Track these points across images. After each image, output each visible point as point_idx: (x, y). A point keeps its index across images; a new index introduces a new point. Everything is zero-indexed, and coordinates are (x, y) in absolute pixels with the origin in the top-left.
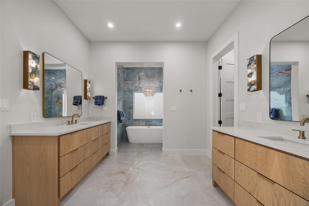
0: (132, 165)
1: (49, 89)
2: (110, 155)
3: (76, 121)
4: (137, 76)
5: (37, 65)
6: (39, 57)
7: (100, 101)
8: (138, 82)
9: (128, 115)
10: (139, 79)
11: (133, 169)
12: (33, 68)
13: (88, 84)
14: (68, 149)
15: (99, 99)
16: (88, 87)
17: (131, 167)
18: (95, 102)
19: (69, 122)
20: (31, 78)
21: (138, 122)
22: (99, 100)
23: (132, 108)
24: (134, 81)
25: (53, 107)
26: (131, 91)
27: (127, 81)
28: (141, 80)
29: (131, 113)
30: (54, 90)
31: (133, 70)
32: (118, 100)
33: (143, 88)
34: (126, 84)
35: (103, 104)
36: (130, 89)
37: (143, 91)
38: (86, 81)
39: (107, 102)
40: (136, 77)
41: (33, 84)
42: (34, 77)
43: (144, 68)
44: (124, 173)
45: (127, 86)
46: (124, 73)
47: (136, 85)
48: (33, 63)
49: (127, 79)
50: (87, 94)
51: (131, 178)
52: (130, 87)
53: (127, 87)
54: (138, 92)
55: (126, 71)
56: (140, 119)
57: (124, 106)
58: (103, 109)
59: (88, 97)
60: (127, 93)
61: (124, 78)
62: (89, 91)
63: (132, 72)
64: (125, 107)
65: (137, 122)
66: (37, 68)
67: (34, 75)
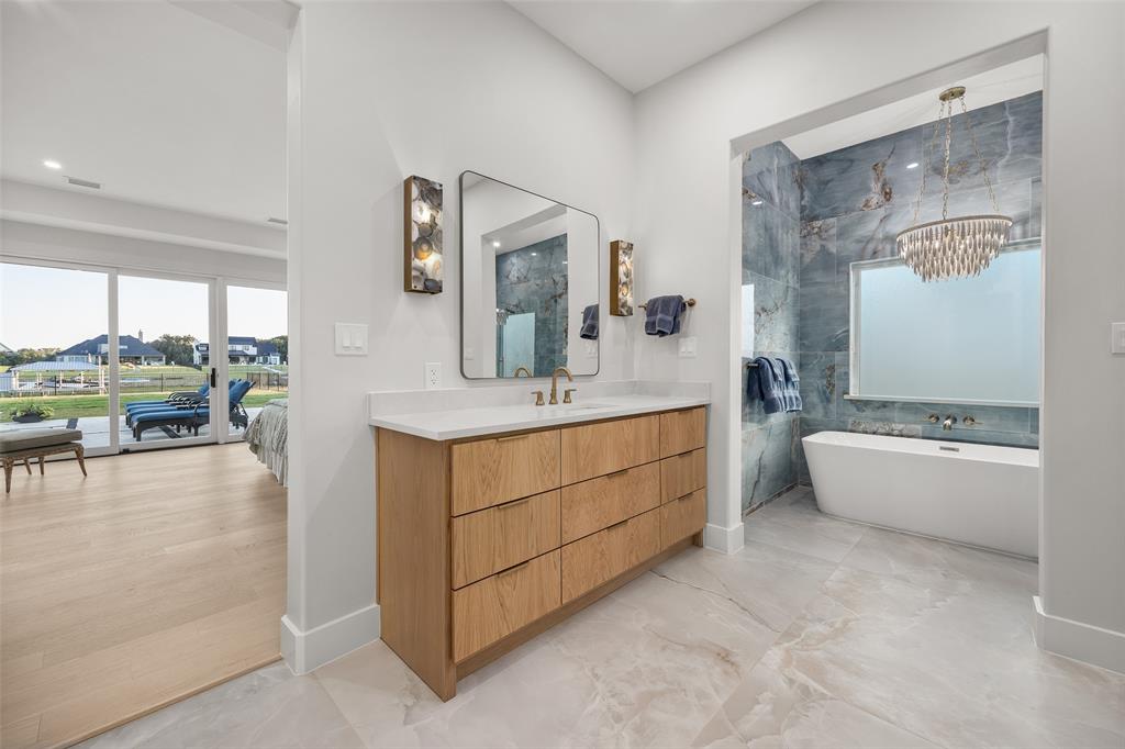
0: (789, 635)
1: (549, 297)
2: (707, 547)
3: (567, 393)
4: (873, 185)
5: (434, 213)
6: (441, 190)
7: (667, 317)
8: (881, 212)
9: (822, 377)
10: (888, 195)
11: (787, 662)
12: (421, 227)
13: (622, 257)
14: (484, 494)
15: (662, 312)
16: (622, 269)
17: (777, 644)
18: (647, 323)
19: (540, 395)
20: (417, 256)
21: (879, 414)
22: (659, 316)
23: (842, 344)
24: (854, 214)
25: (557, 347)
26: (839, 264)
27: (816, 218)
28: (896, 199)
29: (838, 370)
30: (560, 296)
31: (852, 161)
32: (764, 310)
33: (905, 238)
34: (809, 233)
35: (675, 328)
36: (830, 254)
37: (903, 254)
38: (615, 246)
39: (693, 318)
40: (869, 190)
41: (422, 273)
42: (426, 254)
43: (919, 128)
44: (733, 664)
45: (816, 244)
46: (801, 187)
47: (871, 226)
48: (421, 210)
49: (817, 212)
50: (620, 295)
51: (757, 708)
52: (833, 247)
53: (818, 248)
54: (880, 265)
55: (810, 174)
56: (893, 403)
57: (801, 337)
58: (677, 349)
59: (624, 305)
60: (818, 276)
61: (803, 209)
62: (625, 283)
63: (844, 171)
64: (806, 342)
65: (868, 413)
66: (433, 224)
67: (425, 247)
